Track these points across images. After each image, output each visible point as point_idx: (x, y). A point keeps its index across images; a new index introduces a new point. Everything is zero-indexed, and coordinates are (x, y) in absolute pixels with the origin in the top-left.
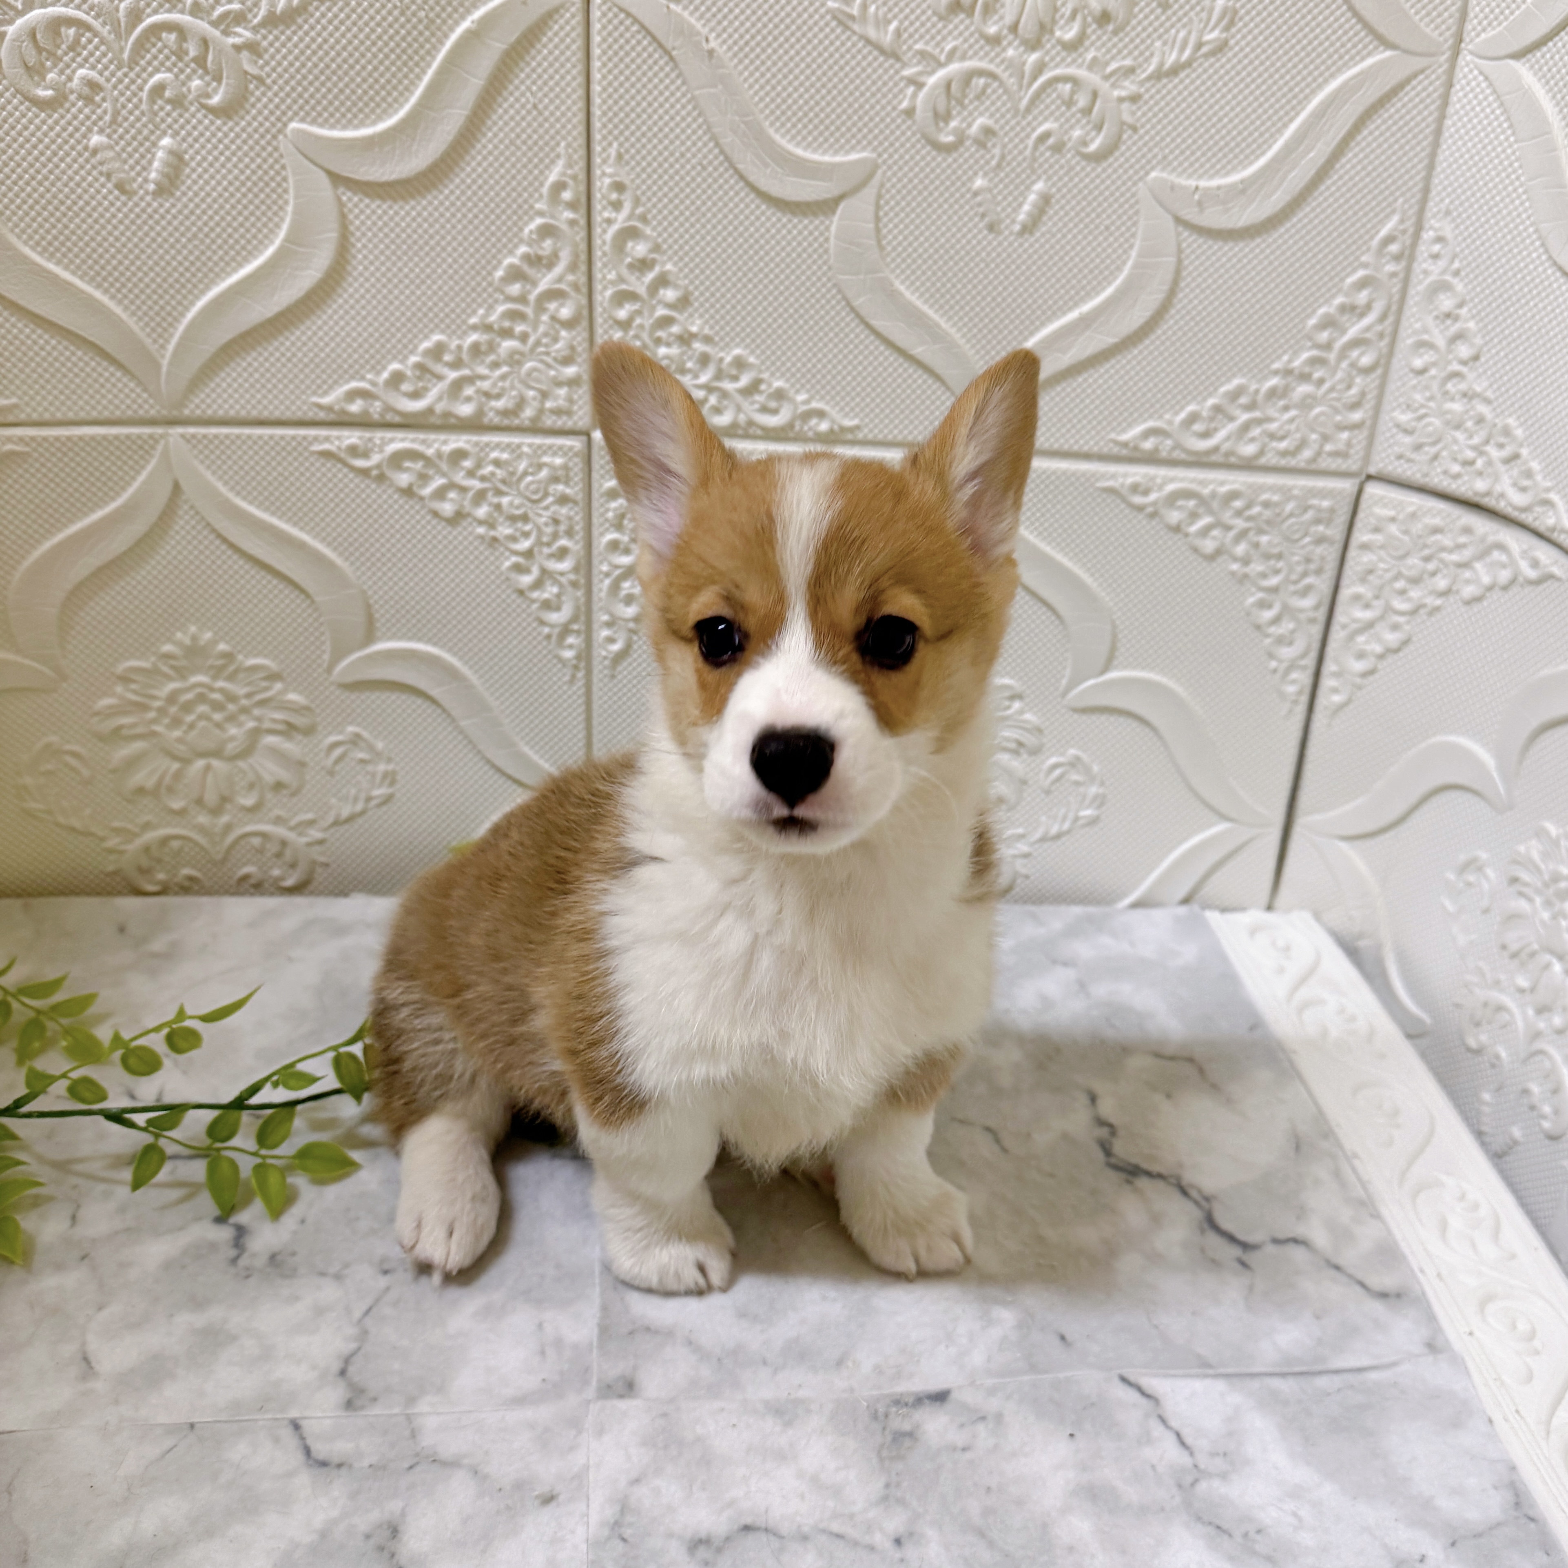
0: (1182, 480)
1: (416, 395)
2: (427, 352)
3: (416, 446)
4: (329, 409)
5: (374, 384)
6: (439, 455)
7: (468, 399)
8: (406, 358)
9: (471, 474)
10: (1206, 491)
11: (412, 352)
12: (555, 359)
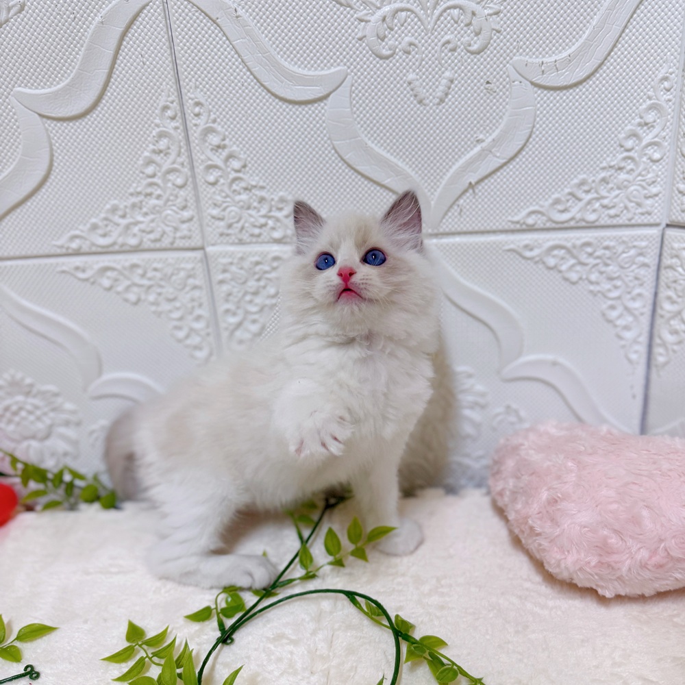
0: (554, 240)
1: (104, 235)
2: (108, 211)
3: (110, 264)
4: (62, 247)
5: (82, 231)
6: (124, 267)
7: (135, 235)
8: (98, 215)
9: (143, 276)
10: (569, 245)
11: (100, 212)
12: (178, 208)
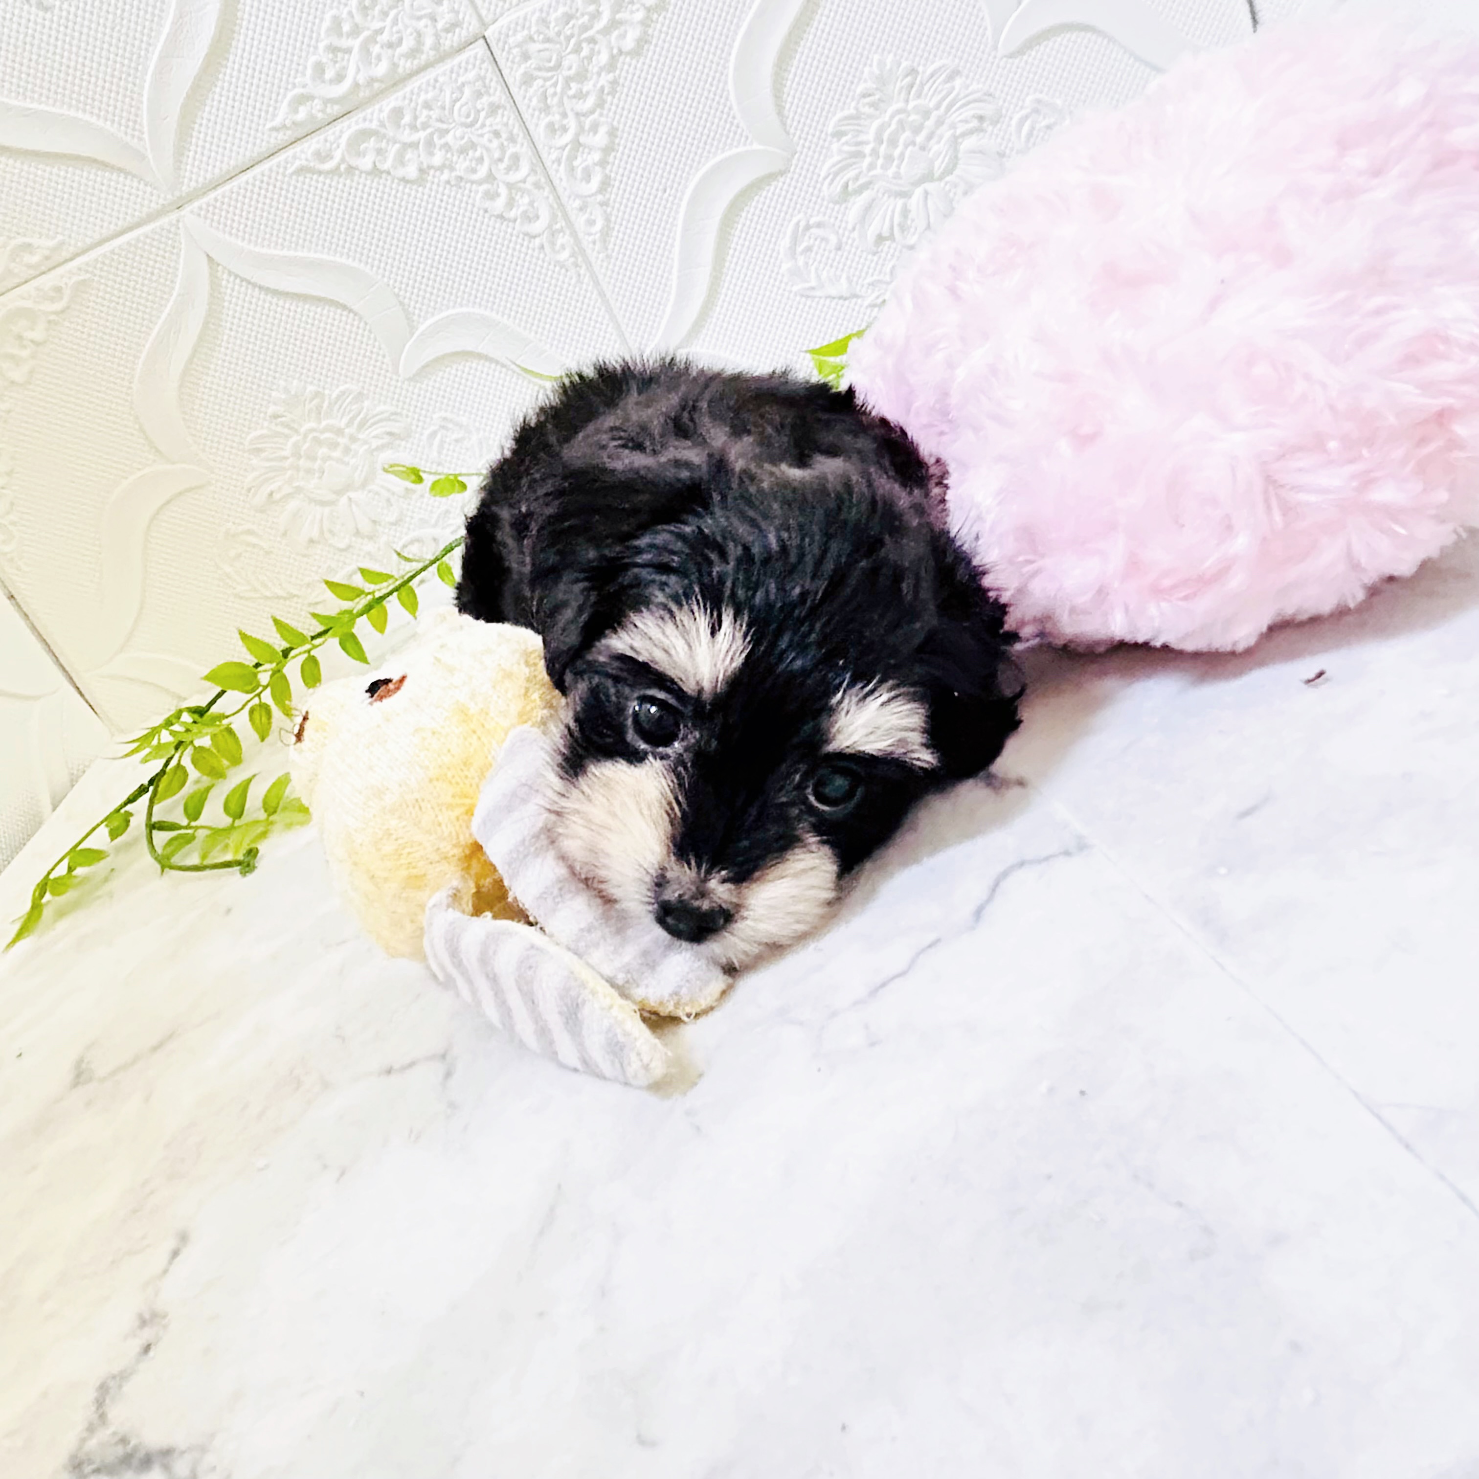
1: (340, 78)
3: (362, 126)
4: (284, 126)
5: (304, 86)
6: (382, 125)
7: (379, 58)
8: (316, 48)
9: (413, 127)
11: (317, 41)
